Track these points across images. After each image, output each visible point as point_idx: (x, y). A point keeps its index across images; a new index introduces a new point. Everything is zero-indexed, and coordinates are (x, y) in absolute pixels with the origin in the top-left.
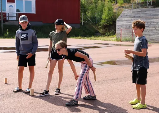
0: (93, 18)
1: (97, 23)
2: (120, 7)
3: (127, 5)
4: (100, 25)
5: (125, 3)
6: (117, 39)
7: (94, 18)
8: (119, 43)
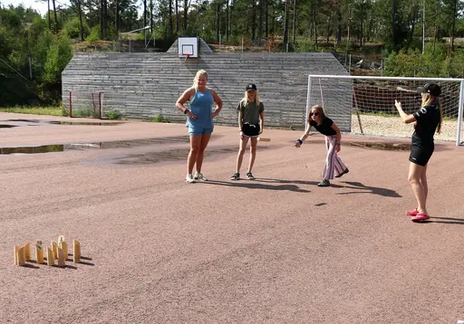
0: (25, 69)
1: (33, 79)
2: (89, 47)
3: (105, 43)
4: (40, 84)
5: (102, 39)
6: (64, 112)
7: (27, 67)
8: (68, 119)
